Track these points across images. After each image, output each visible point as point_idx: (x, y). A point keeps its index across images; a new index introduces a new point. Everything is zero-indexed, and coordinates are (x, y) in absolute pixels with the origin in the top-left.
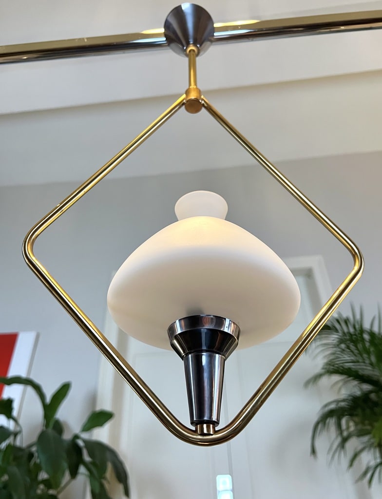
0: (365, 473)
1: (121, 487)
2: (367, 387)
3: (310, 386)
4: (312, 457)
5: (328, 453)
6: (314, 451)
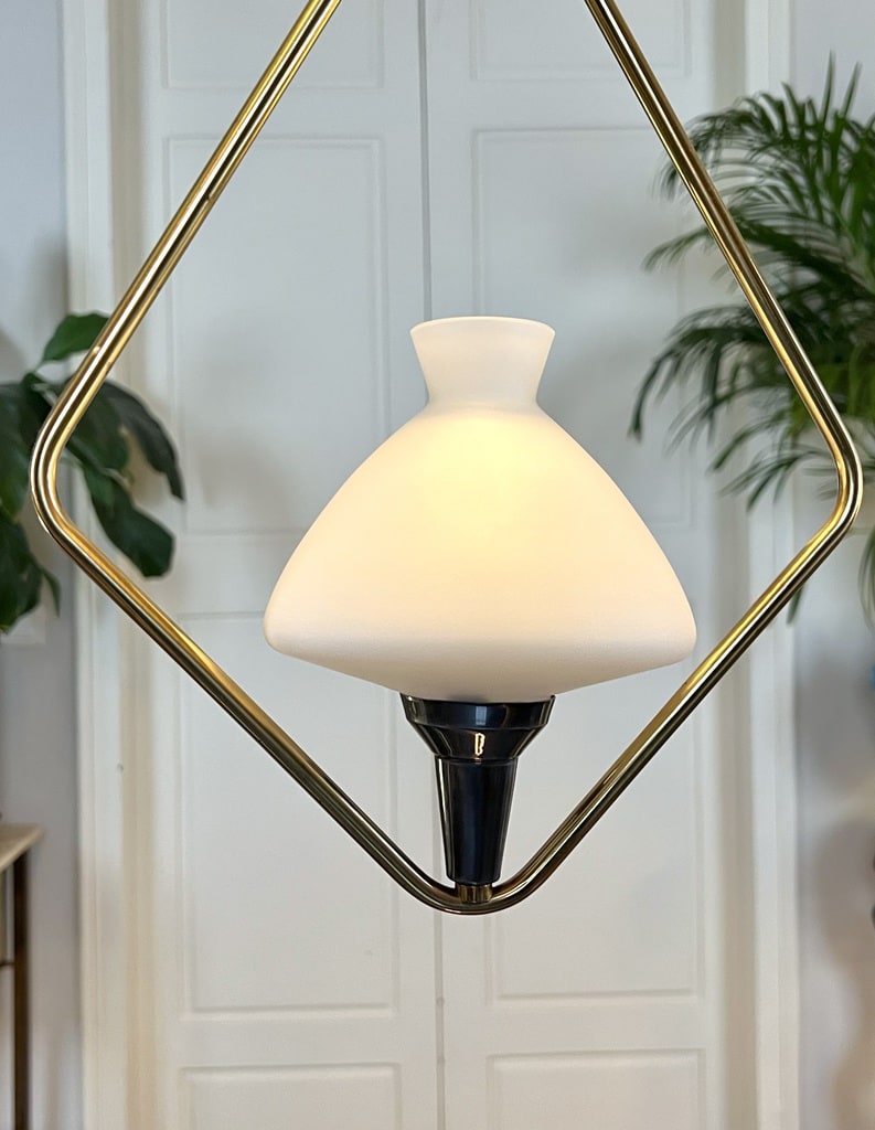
0: (748, 478)
1: (162, 481)
2: (808, 276)
3: (662, 262)
4: (633, 440)
5: (672, 428)
6: (637, 425)
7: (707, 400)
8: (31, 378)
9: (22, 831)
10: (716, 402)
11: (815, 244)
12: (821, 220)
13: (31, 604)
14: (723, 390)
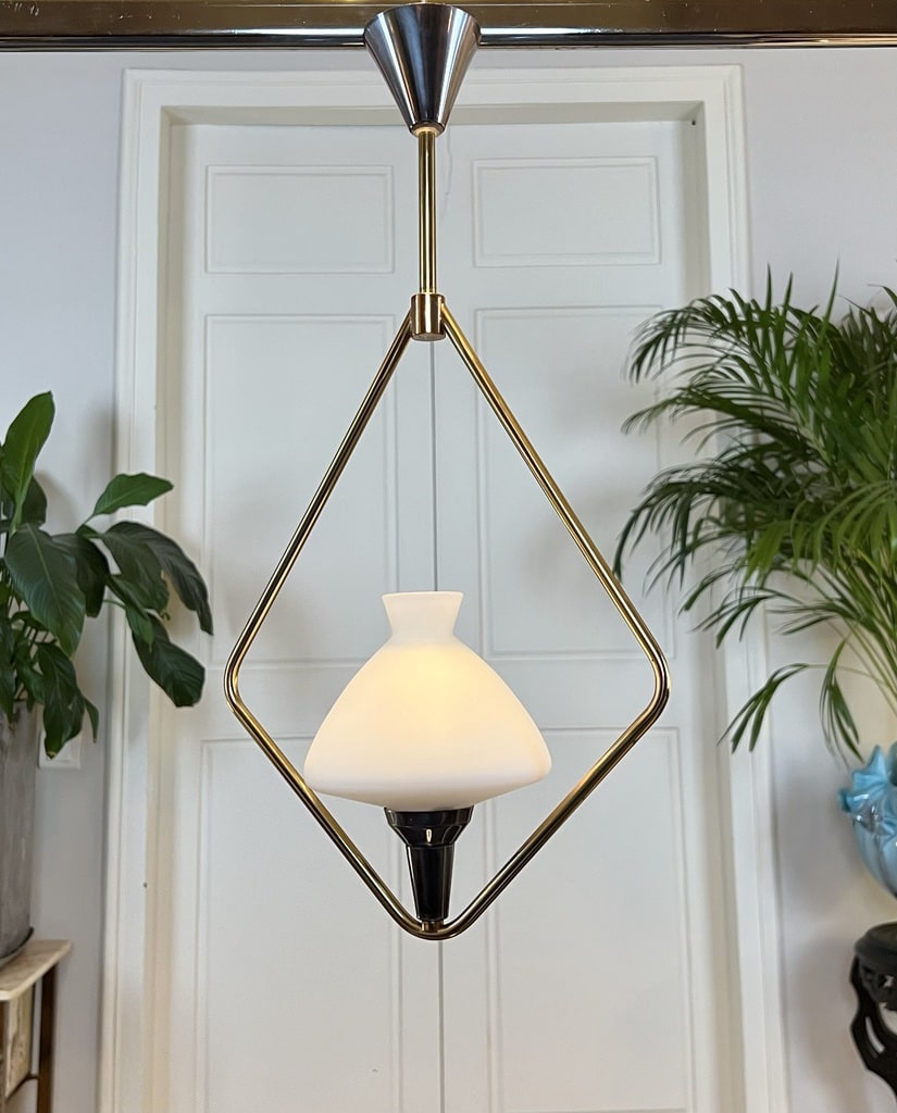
7: (678, 548)
8: (85, 529)
9: (55, 945)
10: (686, 551)
11: (767, 413)
12: (772, 394)
13: (75, 732)
14: (690, 540)
